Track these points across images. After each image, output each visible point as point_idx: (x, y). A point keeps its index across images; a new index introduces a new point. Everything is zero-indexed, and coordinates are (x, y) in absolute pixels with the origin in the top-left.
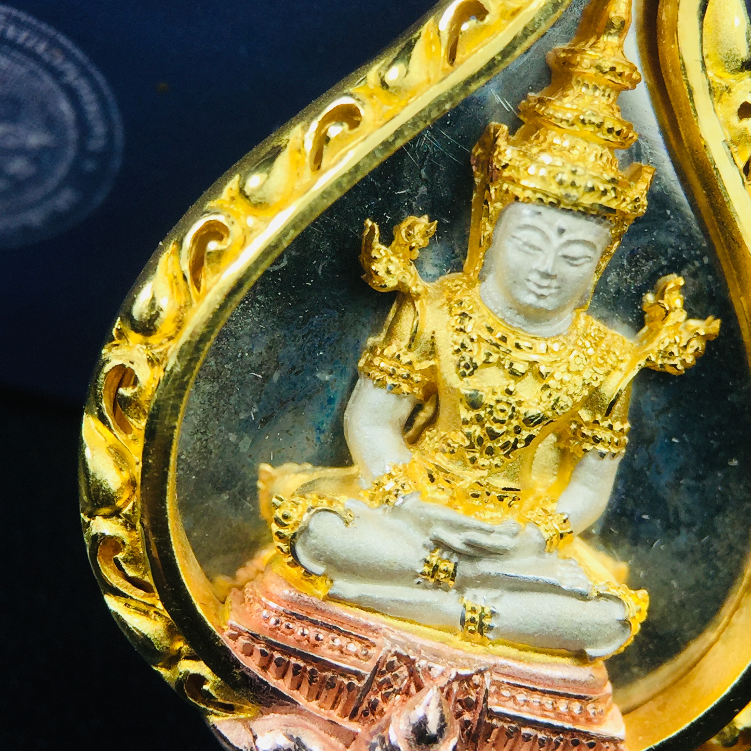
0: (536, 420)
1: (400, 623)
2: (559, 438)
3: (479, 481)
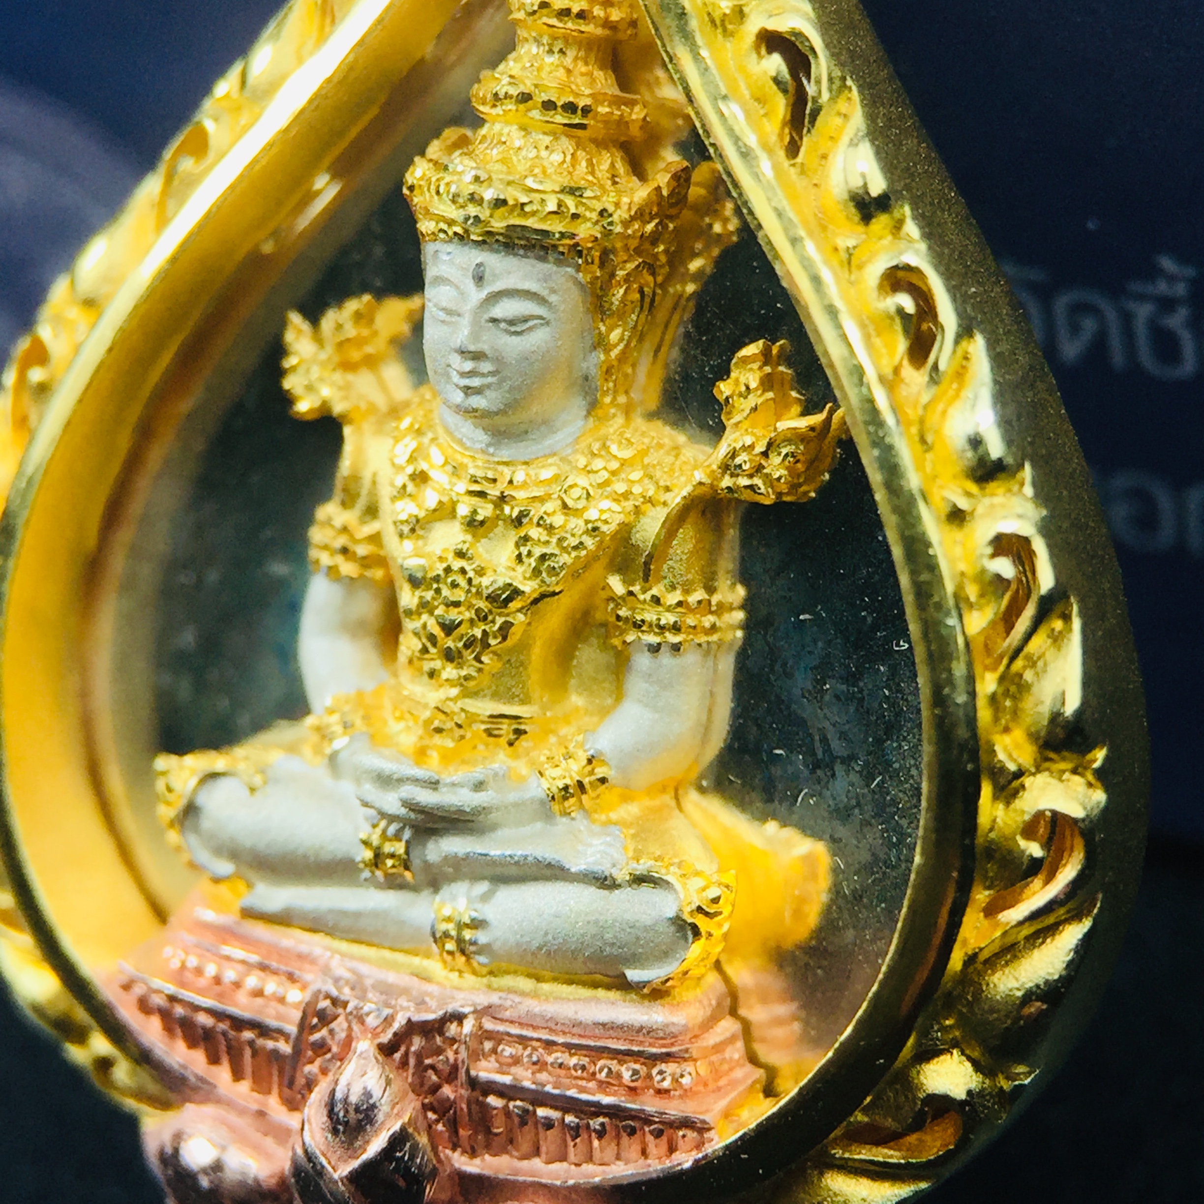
3: (440, 705)
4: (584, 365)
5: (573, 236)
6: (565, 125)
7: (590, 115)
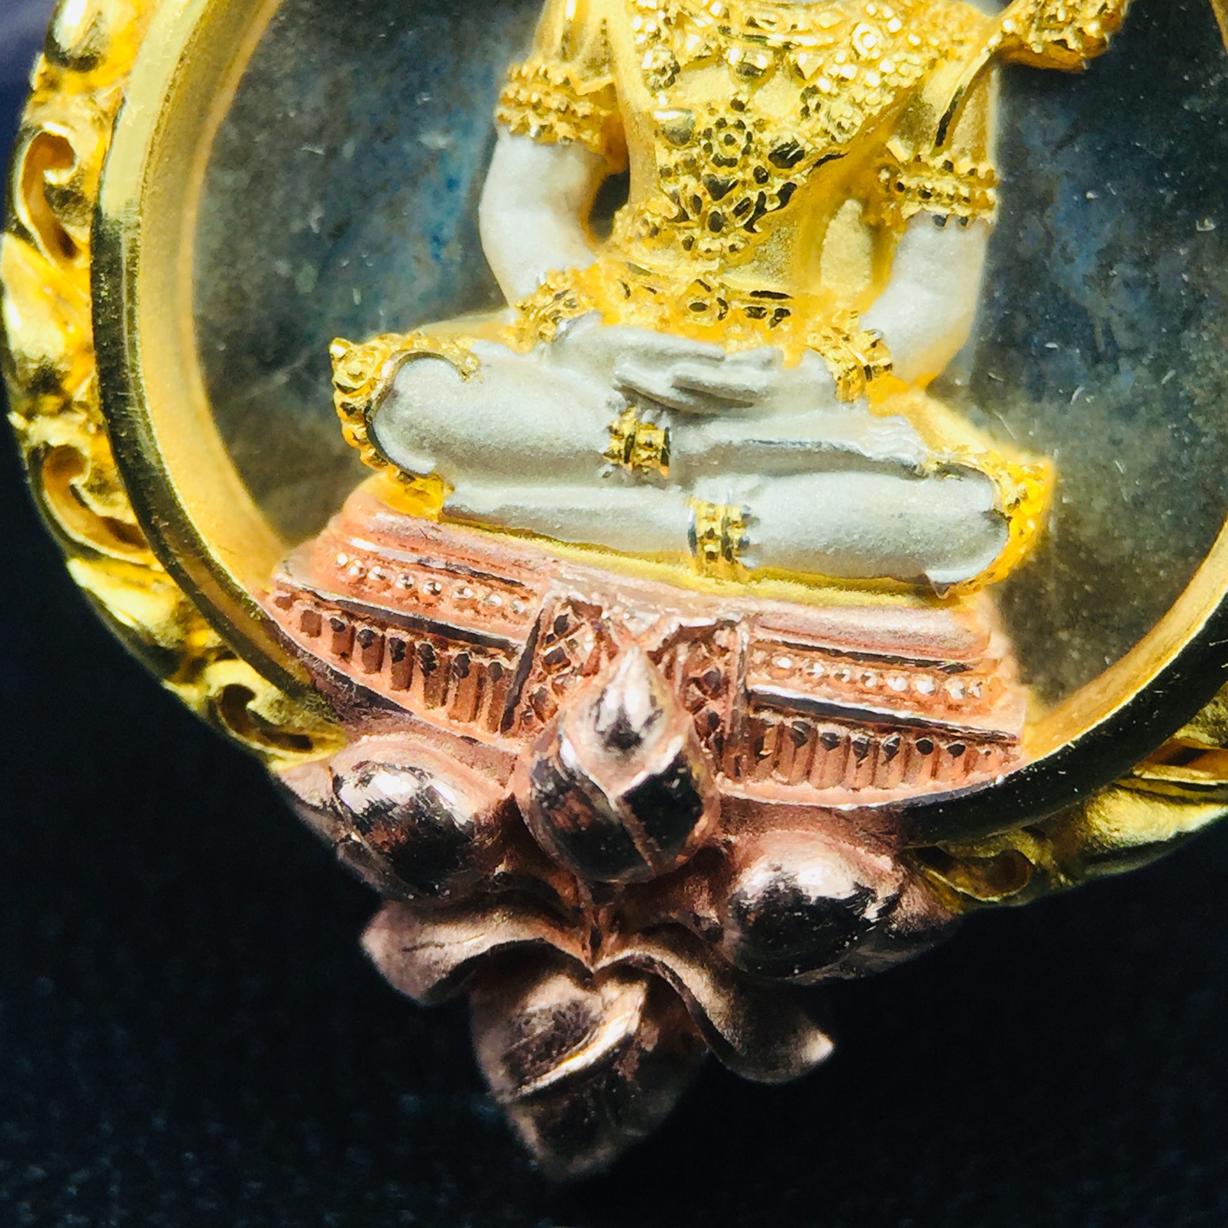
0: (792, 154)
1: (584, 554)
2: (866, 203)
3: (701, 278)
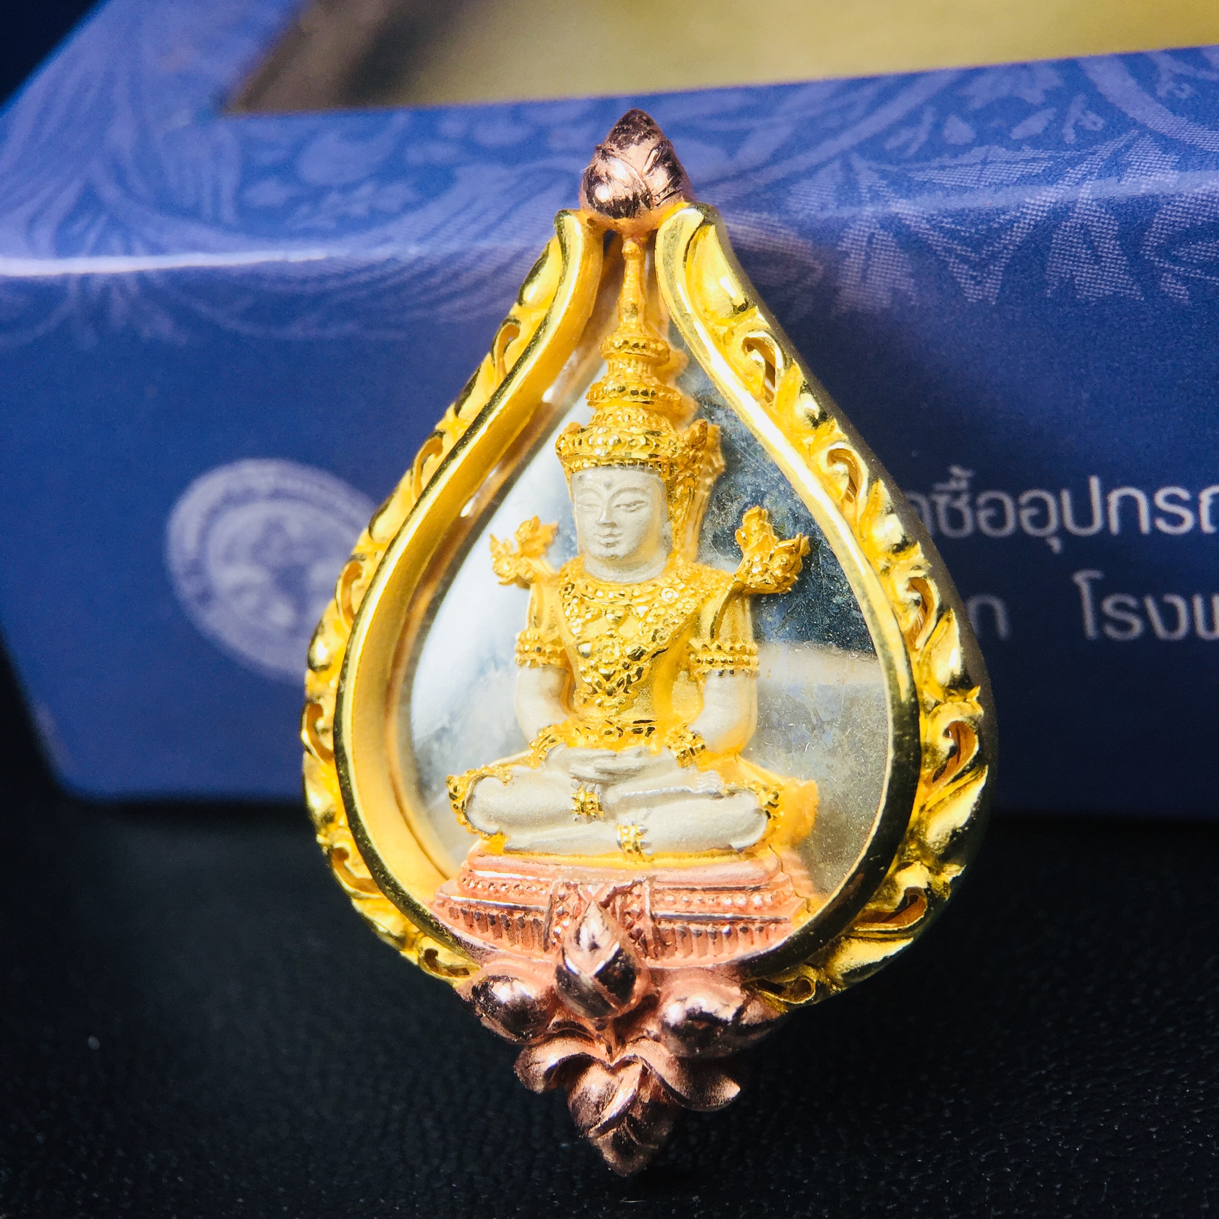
0: (639, 653)
3: (609, 719)
4: (664, 530)
5: (656, 456)
6: (643, 402)
7: (656, 396)
